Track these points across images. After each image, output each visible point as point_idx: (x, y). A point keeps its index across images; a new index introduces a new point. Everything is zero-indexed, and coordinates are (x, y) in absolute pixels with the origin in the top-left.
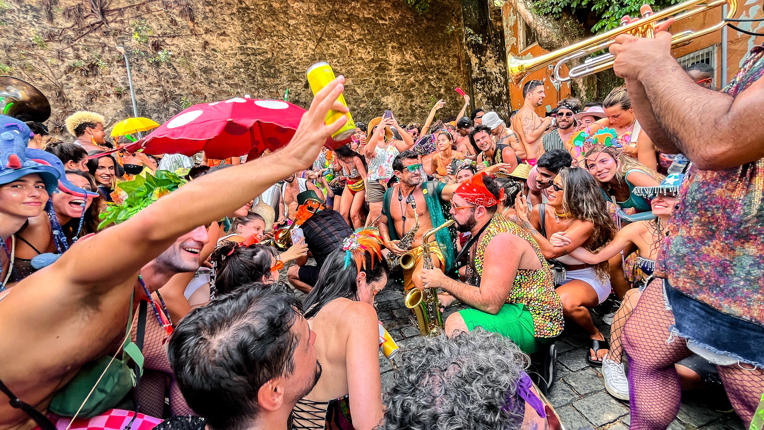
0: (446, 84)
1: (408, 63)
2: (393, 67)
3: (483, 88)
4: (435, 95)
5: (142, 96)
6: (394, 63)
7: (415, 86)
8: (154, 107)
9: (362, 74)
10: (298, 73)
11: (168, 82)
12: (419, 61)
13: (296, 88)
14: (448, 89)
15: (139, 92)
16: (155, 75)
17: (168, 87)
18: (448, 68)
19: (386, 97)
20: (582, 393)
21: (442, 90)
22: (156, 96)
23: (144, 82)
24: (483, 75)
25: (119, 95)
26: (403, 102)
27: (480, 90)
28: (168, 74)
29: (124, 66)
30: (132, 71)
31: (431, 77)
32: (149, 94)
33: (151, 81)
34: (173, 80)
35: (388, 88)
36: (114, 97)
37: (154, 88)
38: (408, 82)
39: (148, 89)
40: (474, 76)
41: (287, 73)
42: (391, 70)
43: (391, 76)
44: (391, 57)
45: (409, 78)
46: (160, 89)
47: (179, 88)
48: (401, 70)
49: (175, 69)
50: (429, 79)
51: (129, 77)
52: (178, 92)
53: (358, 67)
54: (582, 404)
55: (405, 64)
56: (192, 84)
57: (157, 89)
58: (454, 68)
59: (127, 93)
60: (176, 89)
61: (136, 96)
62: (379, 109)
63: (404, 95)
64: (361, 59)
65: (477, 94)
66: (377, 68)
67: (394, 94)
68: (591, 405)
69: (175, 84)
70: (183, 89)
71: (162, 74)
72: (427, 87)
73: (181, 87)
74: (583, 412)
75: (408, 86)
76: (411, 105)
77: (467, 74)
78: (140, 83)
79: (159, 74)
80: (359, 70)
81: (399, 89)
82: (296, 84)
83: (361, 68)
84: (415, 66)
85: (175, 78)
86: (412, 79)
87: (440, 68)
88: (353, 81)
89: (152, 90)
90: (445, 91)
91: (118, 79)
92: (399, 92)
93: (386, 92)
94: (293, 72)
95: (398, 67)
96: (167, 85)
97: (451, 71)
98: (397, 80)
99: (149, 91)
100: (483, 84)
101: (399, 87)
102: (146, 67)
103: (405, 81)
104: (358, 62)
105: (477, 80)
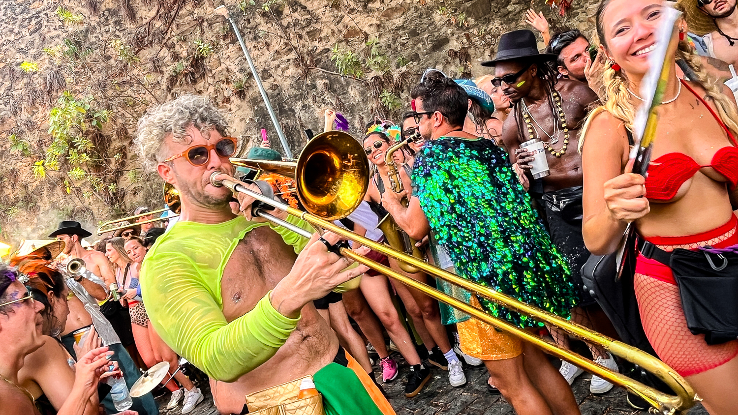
22: (292, 71)
23: (268, 55)
25: (241, 93)
32: (279, 71)
33: (277, 48)
37: (285, 58)
39: (277, 62)
46: (293, 56)
56: (338, 22)
57: (288, 57)
59: (251, 86)
60: (316, 43)
69: (312, 35)
71: (288, 27)
73: (322, 35)
78: (262, 59)
79: (285, 29)
89: (282, 62)
91: (233, 67)
99: (279, 66)
102: (263, 27)
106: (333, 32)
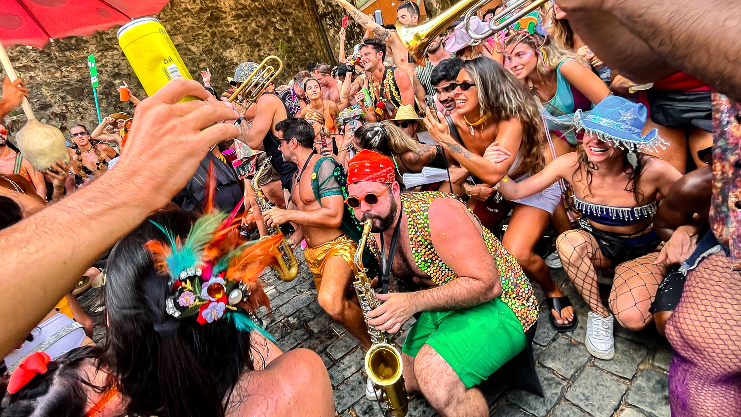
0: (293, 24)
1: (245, 7)
2: (228, 14)
3: (334, 23)
6: (228, 10)
7: (258, 32)
9: (193, 28)
10: (110, 40)
12: (257, 4)
13: (112, 58)
14: (296, 31)
18: (291, 7)
21: (290, 32)
24: (330, 9)
26: (249, 53)
27: (330, 25)
31: (275, 20)
38: (249, 29)
40: (320, 11)
43: (228, 26)
44: (222, 4)
45: (249, 24)
50: (273, 22)
53: (185, 20)
55: (241, 9)
58: (297, 6)
62: (224, 66)
63: (249, 45)
64: (186, 10)
65: (328, 30)
72: (272, 32)
75: (250, 34)
76: (259, 55)
77: (313, 10)
80: (187, 24)
82: (110, 53)
83: (189, 21)
84: (253, 10)
87: (282, 8)
90: (294, 33)
98: (236, 28)
100: (332, 18)
101: (240, 36)
103: (246, 28)
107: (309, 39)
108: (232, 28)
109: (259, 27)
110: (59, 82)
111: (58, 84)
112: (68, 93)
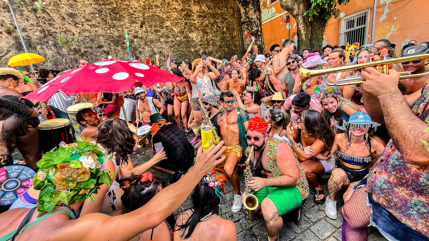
0: (227, 25)
1: (204, 12)
2: (195, 14)
3: (248, 28)
4: (221, 32)
5: (27, 33)
6: (195, 12)
7: (208, 26)
8: (37, 41)
9: (176, 18)
10: (135, 18)
11: (45, 23)
12: (210, 11)
13: (135, 27)
14: (228, 29)
15: (24, 30)
16: (35, 18)
17: (46, 27)
18: (228, 15)
19: (192, 33)
20: (314, 221)
21: (225, 29)
22: (38, 33)
23: (27, 24)
24: (248, 20)
25: (9, 32)
26: (201, 36)
27: (246, 29)
28: (44, 18)
29: (9, 11)
30: (16, 15)
31: (218, 21)
32: (32, 32)
33: (32, 23)
34: (49, 22)
35: (193, 28)
36: (5, 35)
37: (35, 28)
38: (204, 24)
39: (31, 28)
40: (242, 20)
41: (128, 18)
42: (194, 16)
43: (194, 20)
44: (193, 8)
45: (205, 21)
46: (40, 28)
47: (54, 28)
48: (200, 16)
49: (49, 14)
50: (217, 22)
51: (15, 20)
52: (53, 30)
53: (173, 14)
54: (315, 228)
55: (202, 12)
56: (63, 25)
57: (37, 28)
58: (231, 15)
59: (15, 32)
60: (52, 28)
61: (22, 33)
62: (188, 41)
63: (202, 32)
64: (175, 8)
65: (244, 31)
66: (185, 15)
67: (197, 31)
68: (319, 228)
69: (50, 25)
70: (57, 28)
71: (39, 17)
72: (216, 27)
73: (55, 27)
74: (315, 232)
75: (204, 26)
76: (207, 38)
77: (238, 19)
78: (24, 24)
79: (38, 18)
80: (174, 16)
81: (199, 28)
82: (135, 25)
83: (175, 15)
84: (208, 14)
85: (50, 20)
86: (207, 22)
87: (223, 15)
88: (171, 23)
89: (34, 29)
90: (226, 30)
91: (6, 21)
92: (199, 30)
93: (191, 30)
94: (132, 17)
95: (198, 14)
96: (45, 25)
97: (229, 17)
98: (198, 22)
99: (32, 30)
100: (247, 25)
101: (199, 27)
102: (26, 13)
103: (203, 23)
104: (174, 10)
105: (244, 23)
106: (60, 27)
107: (233, 34)
108: (196, 22)
109: (209, 23)
110: (108, 36)
111: (108, 37)
112: (112, 42)
